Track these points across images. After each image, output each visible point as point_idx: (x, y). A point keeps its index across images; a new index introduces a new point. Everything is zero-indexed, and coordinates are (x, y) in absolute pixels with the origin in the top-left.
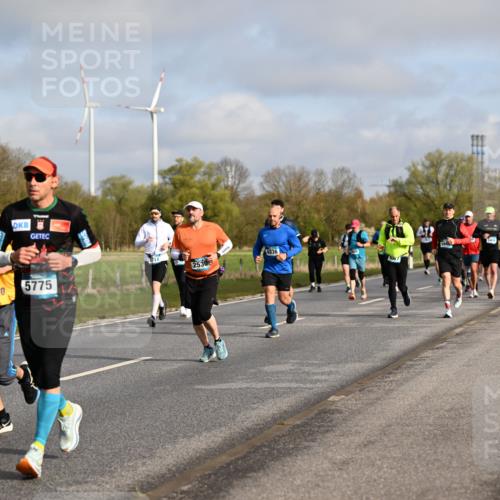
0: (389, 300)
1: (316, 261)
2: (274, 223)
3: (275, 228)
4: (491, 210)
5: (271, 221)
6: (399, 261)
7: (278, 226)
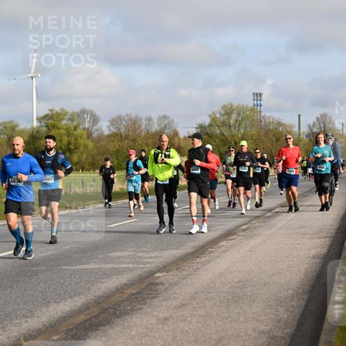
0: (157, 215)
1: (108, 183)
2: (17, 152)
3: (18, 158)
4: (244, 143)
5: (14, 150)
6: (168, 182)
7: (20, 155)
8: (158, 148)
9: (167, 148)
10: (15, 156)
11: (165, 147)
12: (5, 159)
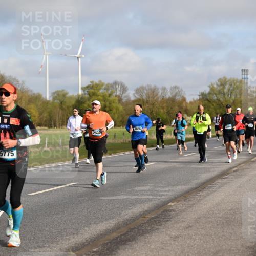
5: (136, 112)
6: (203, 133)
7: (139, 115)
8: (198, 113)
9: (204, 113)
10: (136, 116)
11: (202, 113)
12: (131, 118)
